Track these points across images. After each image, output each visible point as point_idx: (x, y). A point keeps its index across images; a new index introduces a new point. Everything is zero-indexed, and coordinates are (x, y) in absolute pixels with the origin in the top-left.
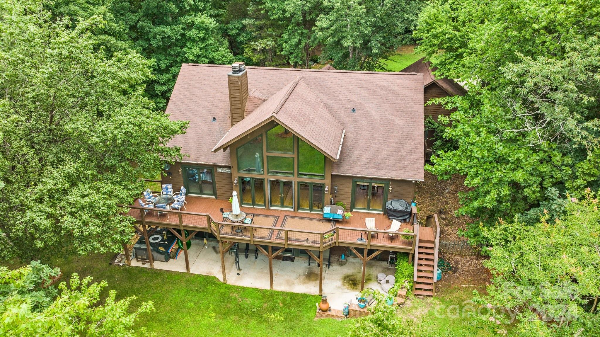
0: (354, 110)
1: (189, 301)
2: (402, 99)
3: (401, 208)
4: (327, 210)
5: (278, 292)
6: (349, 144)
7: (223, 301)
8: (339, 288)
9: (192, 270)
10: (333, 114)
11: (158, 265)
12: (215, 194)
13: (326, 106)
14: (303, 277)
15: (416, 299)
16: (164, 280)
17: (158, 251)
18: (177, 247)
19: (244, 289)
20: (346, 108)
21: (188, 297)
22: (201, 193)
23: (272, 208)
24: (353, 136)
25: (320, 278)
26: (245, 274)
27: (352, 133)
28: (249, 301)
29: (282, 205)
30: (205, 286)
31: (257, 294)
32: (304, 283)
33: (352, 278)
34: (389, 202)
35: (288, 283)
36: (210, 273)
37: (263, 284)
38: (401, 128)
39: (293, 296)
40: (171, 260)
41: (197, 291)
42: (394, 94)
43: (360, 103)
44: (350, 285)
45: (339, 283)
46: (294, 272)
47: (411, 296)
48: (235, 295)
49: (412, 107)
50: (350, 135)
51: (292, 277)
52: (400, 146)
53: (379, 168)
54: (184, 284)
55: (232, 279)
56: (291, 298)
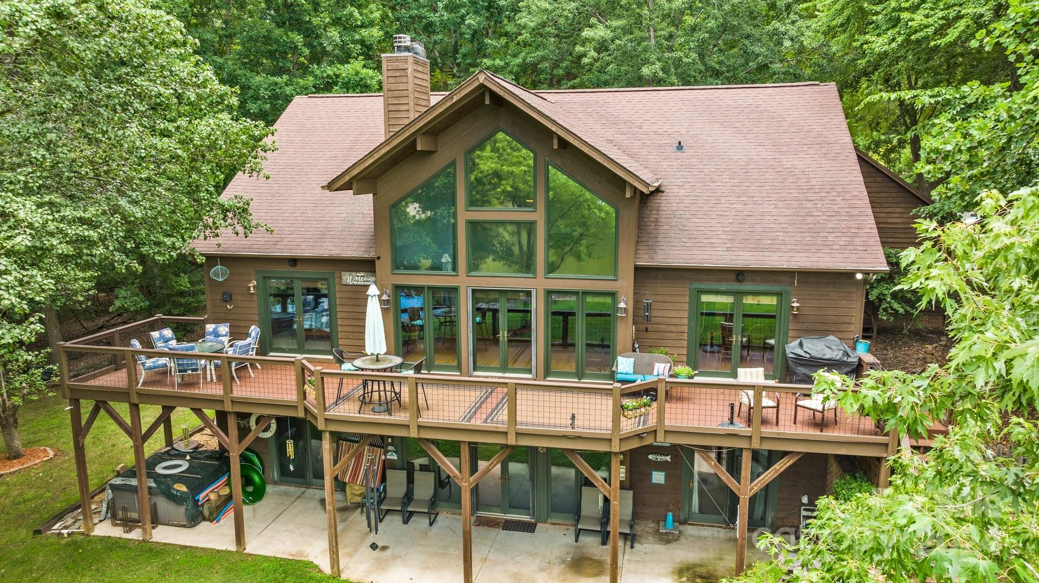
0: (680, 147)
2: (792, 125)
4: (625, 365)
9: (251, 546)
10: (630, 155)
11: (165, 535)
16: (165, 568)
20: (662, 146)
22: (301, 348)
23: (478, 373)
26: (395, 557)
32: (564, 581)
35: (517, 580)
37: (445, 581)
40: (204, 524)
43: (693, 136)
46: (534, 555)
51: (528, 566)
52: (808, 205)
53: (760, 249)
54: (218, 577)
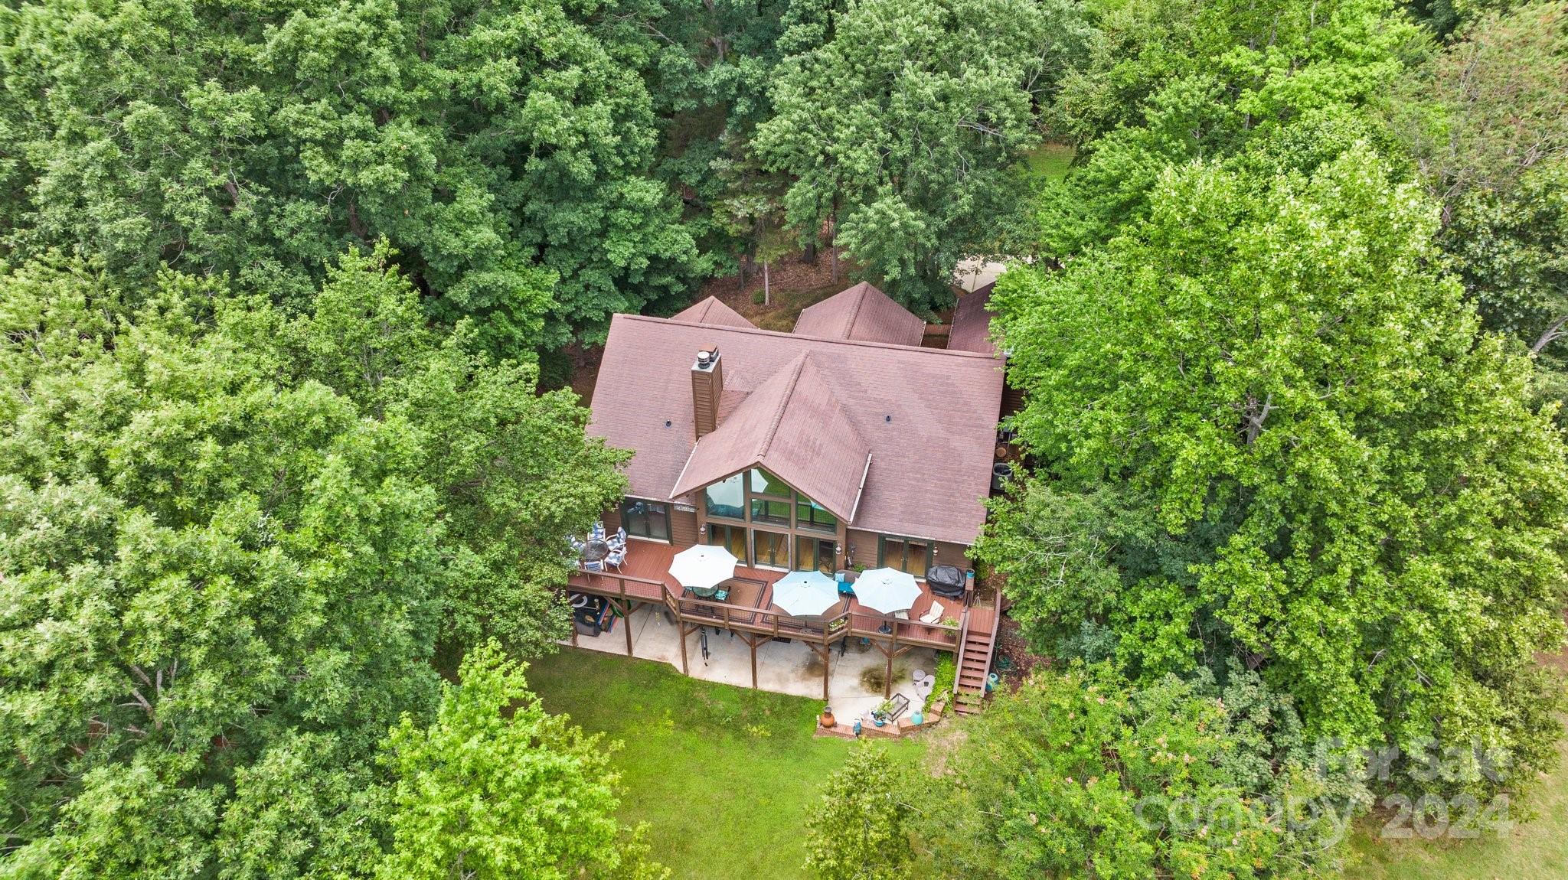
0: (888, 419)
1: (635, 701)
2: (965, 404)
3: (948, 581)
4: (839, 577)
5: (764, 693)
6: (876, 478)
7: (685, 704)
8: (854, 689)
9: (636, 654)
10: (854, 423)
11: (585, 642)
12: (669, 537)
13: (845, 410)
14: (801, 671)
15: (957, 718)
16: (595, 668)
17: (584, 622)
18: (611, 613)
19: (714, 685)
20: (877, 414)
21: (635, 696)
22: (649, 535)
23: (758, 566)
24: (883, 465)
25: (826, 674)
26: (715, 661)
27: (882, 460)
28: (721, 705)
29: (773, 563)
30: (657, 679)
31: (734, 695)
32: (804, 679)
33: (876, 673)
34: (933, 569)
35: (781, 679)
36: (663, 657)
37: (743, 680)
38: (959, 455)
39: (786, 699)
40: (603, 633)
41: (646, 686)
42: (954, 393)
43: (899, 406)
44: (872, 685)
45: (855, 682)
46: (788, 660)
47: (949, 713)
48: (702, 695)
49: (980, 418)
50: (881, 464)
51: (786, 668)
52: (955, 486)
53: (918, 522)
54: (625, 675)
55: (697, 670)
56: (782, 704)
